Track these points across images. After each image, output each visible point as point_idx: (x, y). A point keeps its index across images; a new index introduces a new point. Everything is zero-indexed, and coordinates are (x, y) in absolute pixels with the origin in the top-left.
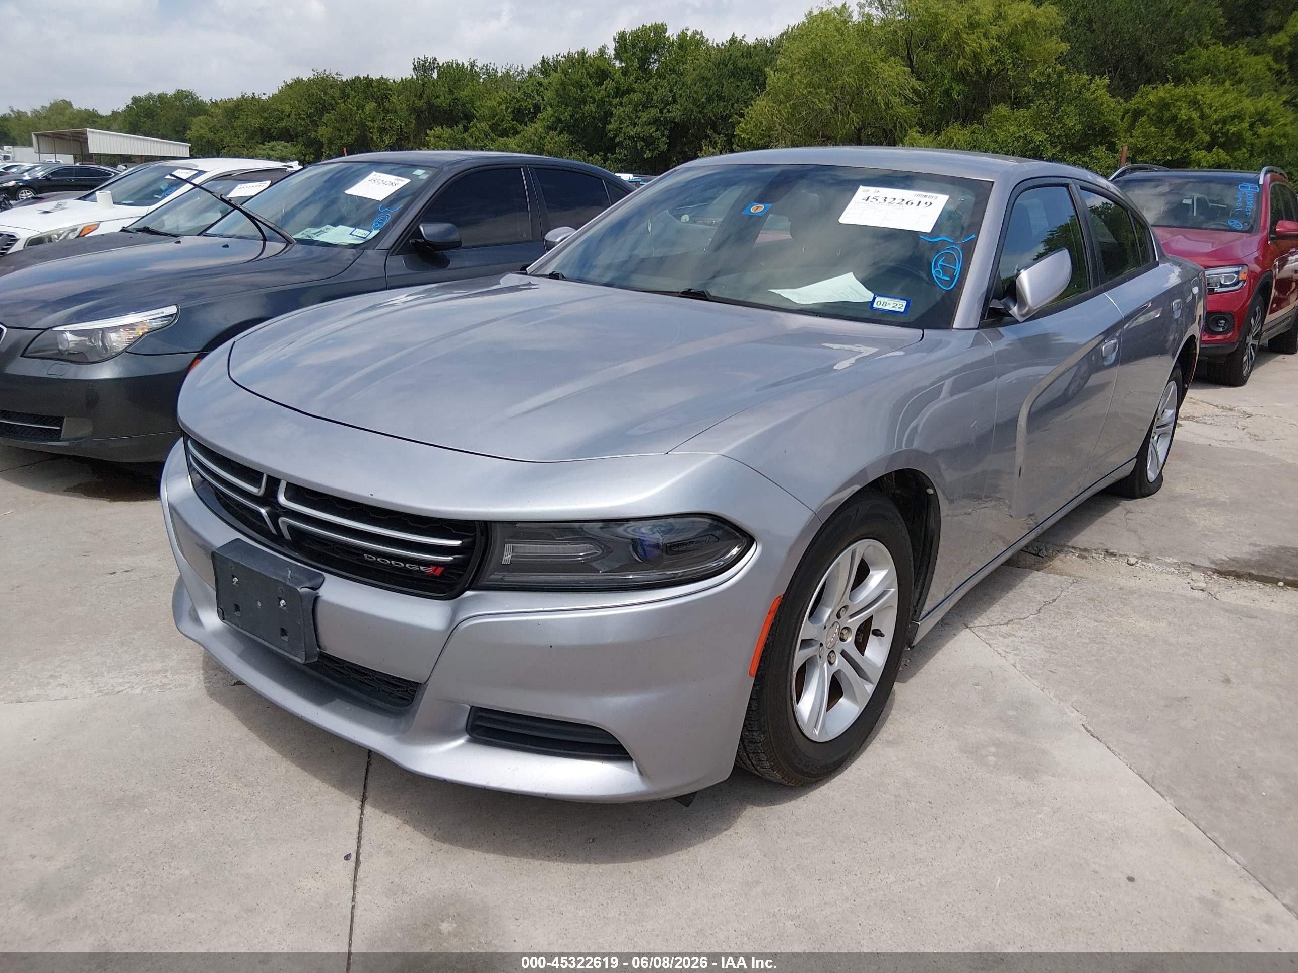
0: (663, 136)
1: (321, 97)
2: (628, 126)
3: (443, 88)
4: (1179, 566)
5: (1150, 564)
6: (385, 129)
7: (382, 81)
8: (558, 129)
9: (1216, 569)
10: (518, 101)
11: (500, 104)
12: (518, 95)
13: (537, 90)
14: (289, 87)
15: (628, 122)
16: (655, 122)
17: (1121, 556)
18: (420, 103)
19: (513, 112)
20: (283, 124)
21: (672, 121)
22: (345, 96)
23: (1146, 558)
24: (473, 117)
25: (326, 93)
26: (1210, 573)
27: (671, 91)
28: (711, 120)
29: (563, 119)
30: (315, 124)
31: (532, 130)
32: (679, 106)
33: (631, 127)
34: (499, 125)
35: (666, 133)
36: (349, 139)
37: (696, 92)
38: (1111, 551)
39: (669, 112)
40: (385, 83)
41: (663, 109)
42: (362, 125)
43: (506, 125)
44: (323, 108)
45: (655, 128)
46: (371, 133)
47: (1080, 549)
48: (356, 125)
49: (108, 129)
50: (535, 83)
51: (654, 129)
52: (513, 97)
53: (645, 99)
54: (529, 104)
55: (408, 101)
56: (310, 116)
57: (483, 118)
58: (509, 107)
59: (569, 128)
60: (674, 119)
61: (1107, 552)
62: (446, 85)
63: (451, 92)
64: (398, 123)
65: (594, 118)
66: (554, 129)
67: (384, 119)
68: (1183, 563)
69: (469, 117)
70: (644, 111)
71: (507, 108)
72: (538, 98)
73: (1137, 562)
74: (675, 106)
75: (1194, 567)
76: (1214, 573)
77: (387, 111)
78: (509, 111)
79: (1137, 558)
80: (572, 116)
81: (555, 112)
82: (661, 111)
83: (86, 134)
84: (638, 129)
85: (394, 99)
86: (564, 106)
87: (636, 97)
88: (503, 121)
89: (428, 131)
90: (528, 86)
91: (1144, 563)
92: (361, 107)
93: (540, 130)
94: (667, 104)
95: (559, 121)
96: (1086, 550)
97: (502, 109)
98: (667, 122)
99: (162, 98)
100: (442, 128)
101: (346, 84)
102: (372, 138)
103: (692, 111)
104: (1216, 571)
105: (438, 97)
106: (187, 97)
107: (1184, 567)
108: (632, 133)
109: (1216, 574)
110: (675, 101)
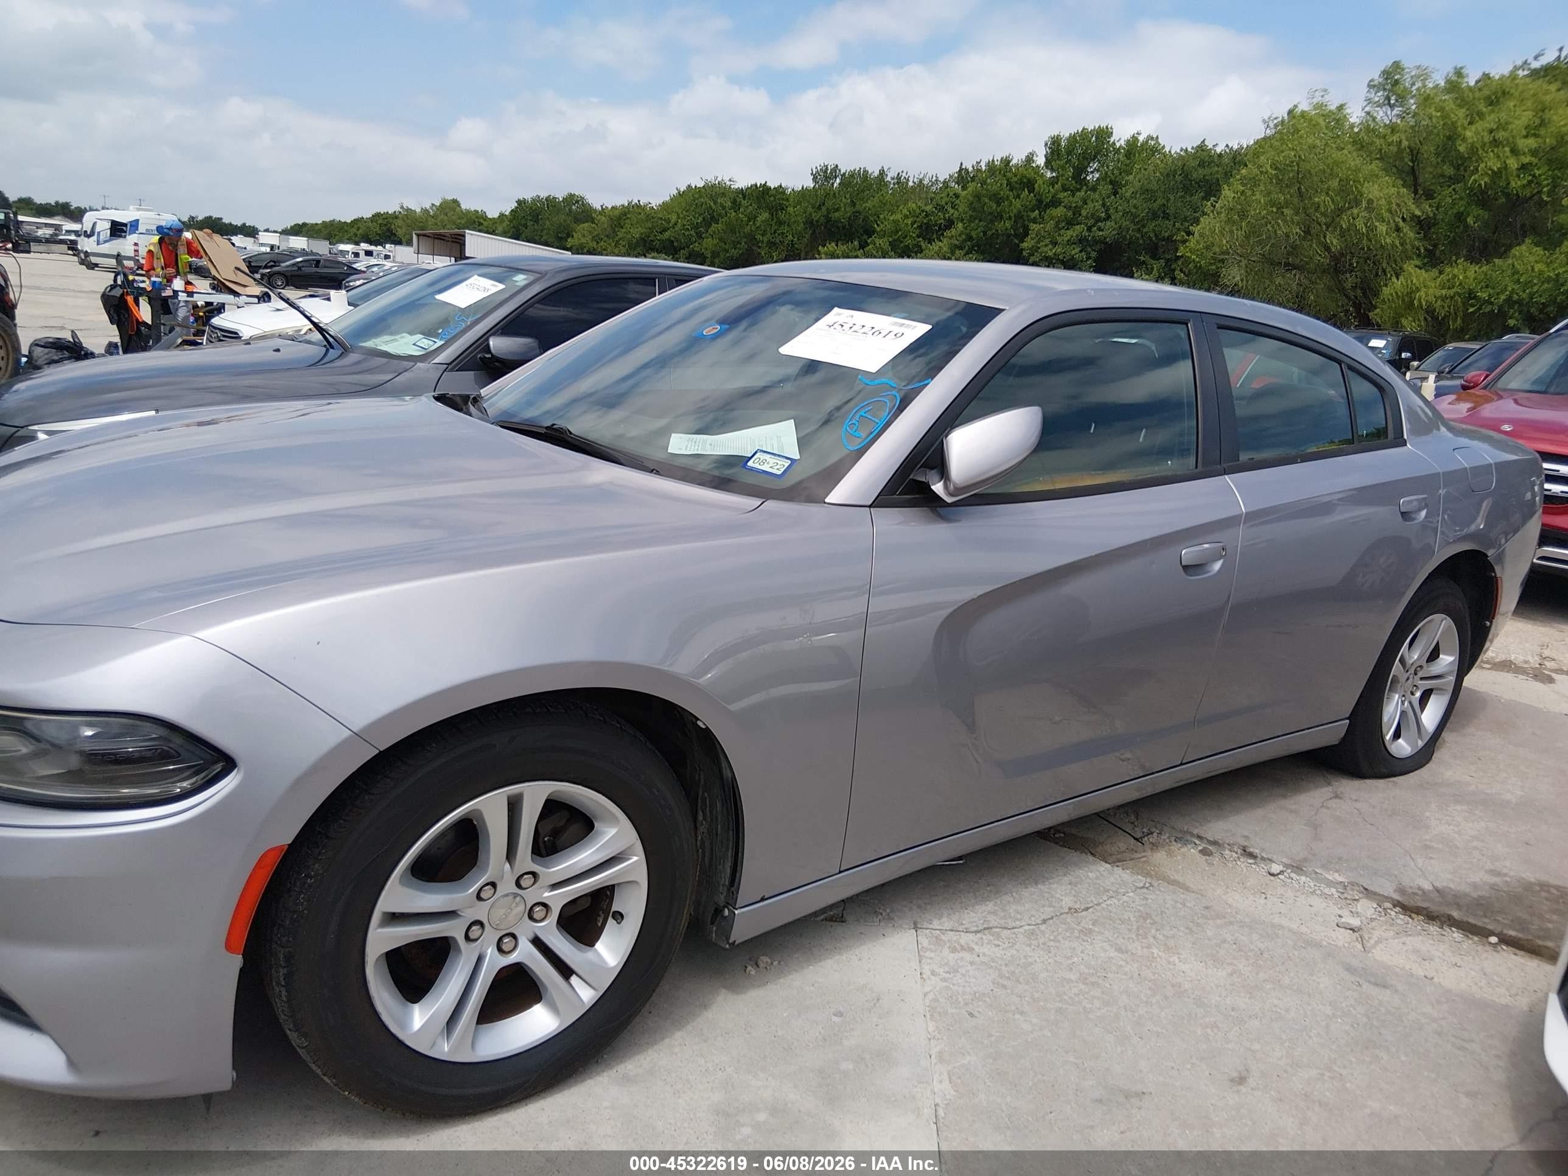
0: (1088, 258)
1: (710, 206)
2: (1046, 245)
3: (844, 200)
4: (1345, 887)
5: (1303, 878)
6: (774, 244)
7: (780, 190)
8: (967, 248)
9: (1398, 901)
10: (927, 216)
11: (906, 217)
12: (929, 208)
13: (952, 203)
14: (681, 195)
15: (1047, 241)
16: (1081, 241)
17: (1263, 859)
18: (816, 216)
19: (920, 227)
20: (667, 235)
21: (1102, 241)
22: (736, 206)
23: (1298, 869)
24: (874, 231)
25: (715, 203)
26: (1388, 905)
27: (1104, 205)
28: (1151, 240)
29: (974, 236)
30: (699, 236)
31: (936, 248)
32: (1113, 223)
33: (1050, 246)
34: (902, 242)
35: (1094, 254)
36: (734, 253)
37: (1135, 207)
38: (1251, 850)
39: (1100, 229)
40: (784, 193)
41: (1094, 226)
42: (751, 238)
43: (908, 242)
44: (712, 219)
45: (1079, 249)
46: (759, 247)
47: (1207, 840)
48: (744, 237)
49: (493, 233)
50: (951, 194)
51: (1077, 250)
52: (923, 211)
53: (1070, 214)
54: (940, 219)
55: (805, 212)
56: (696, 227)
57: (883, 234)
58: (915, 222)
59: (979, 247)
60: (1105, 238)
61: (1245, 851)
62: (848, 196)
63: (853, 204)
64: (790, 237)
65: (1009, 236)
66: (961, 248)
67: (775, 232)
68: (1352, 884)
69: (870, 232)
70: (1068, 229)
71: (913, 224)
72: (952, 211)
73: (1281, 872)
74: (1108, 223)
75: (1368, 893)
76: (1395, 906)
77: (780, 223)
78: (915, 226)
79: (1287, 866)
80: (985, 233)
81: (966, 228)
82: (1089, 229)
83: (464, 236)
84: (1059, 250)
85: (790, 209)
86: (977, 221)
87: (1059, 212)
88: (906, 237)
89: (820, 248)
90: (942, 198)
91: (1293, 875)
92: (752, 218)
93: (945, 249)
94: (1099, 220)
95: (970, 238)
96: (1215, 843)
97: (907, 224)
98: (1096, 242)
99: (551, 201)
100: (837, 245)
101: (742, 192)
102: (759, 254)
103: (1128, 229)
104: (1397, 904)
105: (837, 210)
106: (577, 202)
107: (1352, 890)
108: (1050, 254)
109: (1398, 909)
110: (1108, 217)
